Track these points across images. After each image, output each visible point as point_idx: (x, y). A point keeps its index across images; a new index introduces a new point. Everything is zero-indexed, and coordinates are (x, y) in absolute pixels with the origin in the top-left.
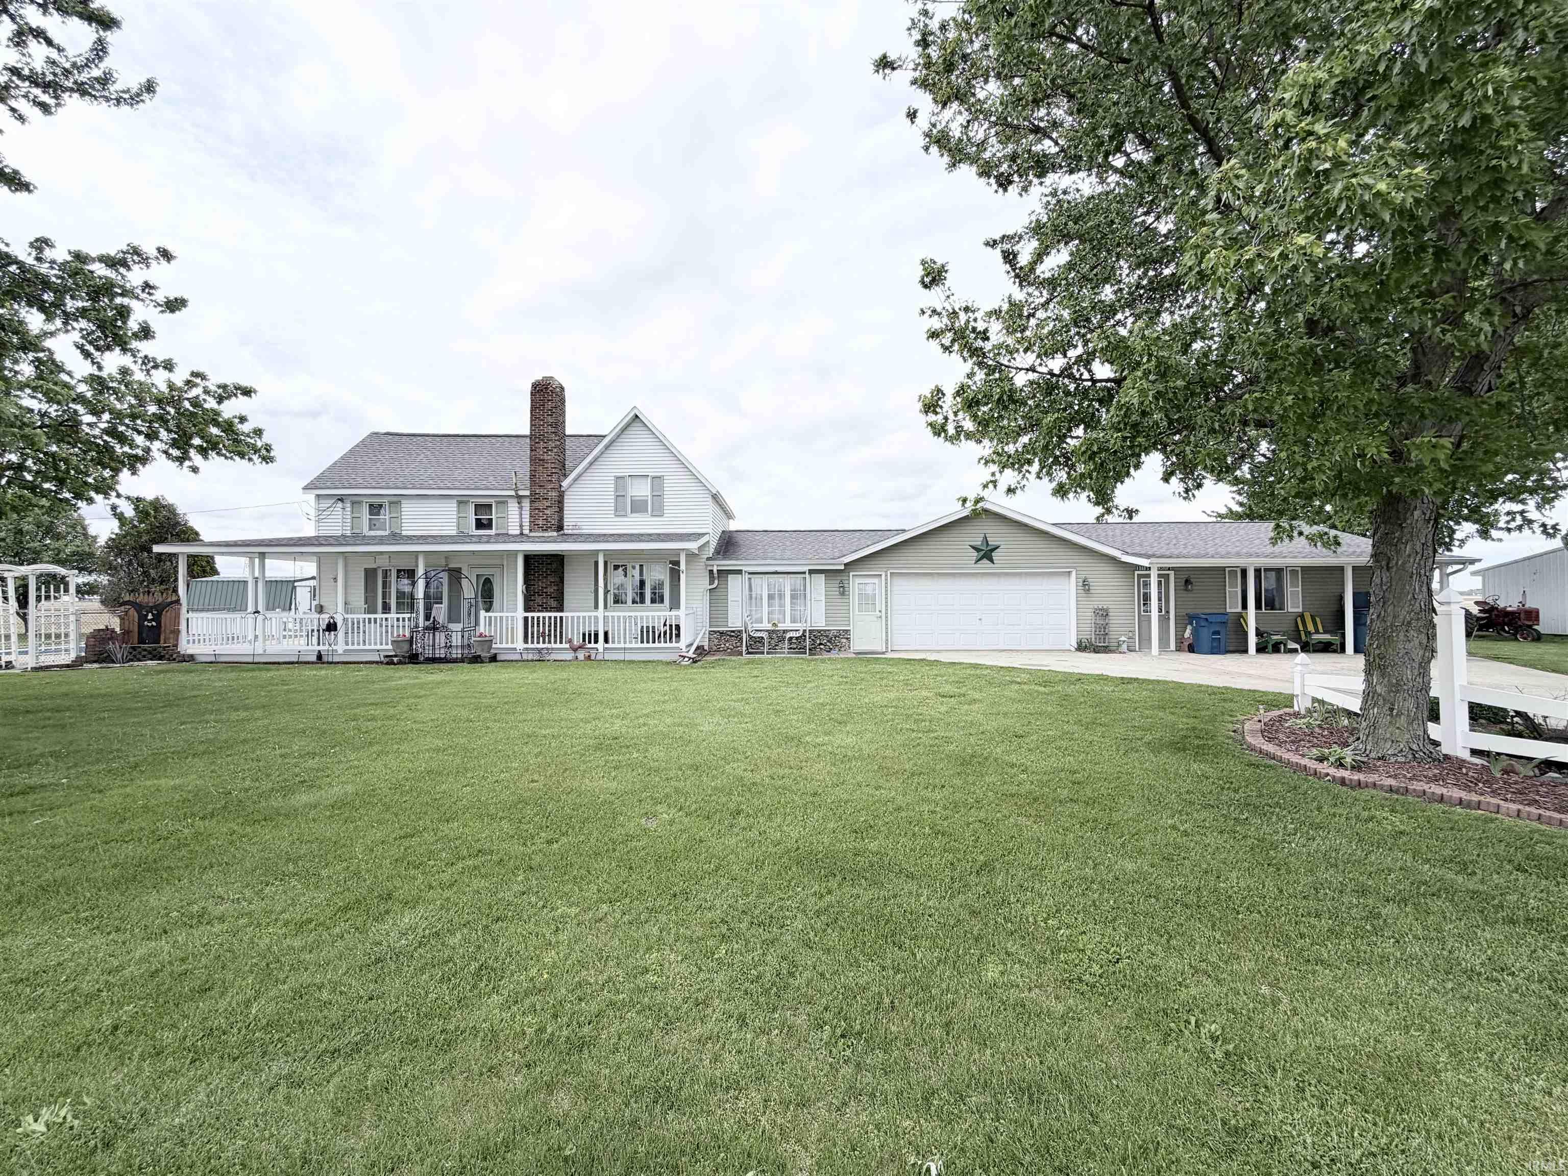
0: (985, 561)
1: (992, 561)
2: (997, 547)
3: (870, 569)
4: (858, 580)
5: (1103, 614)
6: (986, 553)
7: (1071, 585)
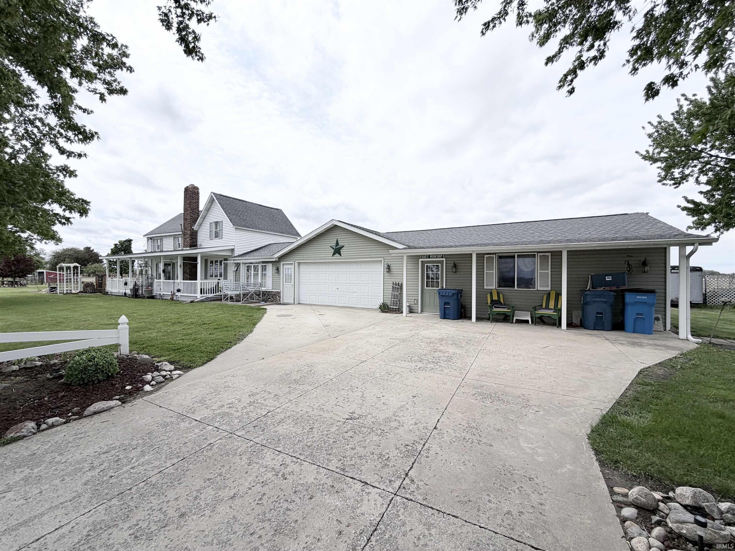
0: (337, 255)
1: (340, 255)
2: (343, 247)
3: (289, 261)
4: (285, 267)
5: (398, 287)
6: (337, 251)
7: (380, 269)
